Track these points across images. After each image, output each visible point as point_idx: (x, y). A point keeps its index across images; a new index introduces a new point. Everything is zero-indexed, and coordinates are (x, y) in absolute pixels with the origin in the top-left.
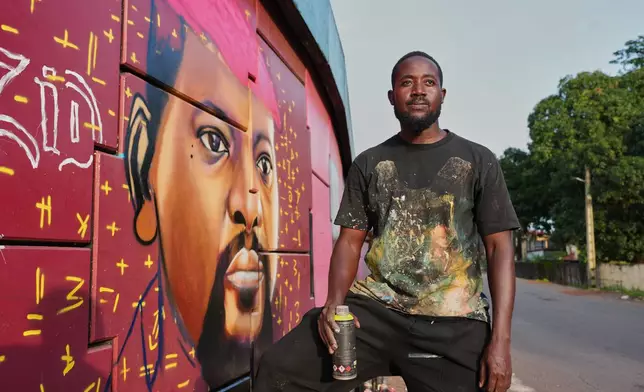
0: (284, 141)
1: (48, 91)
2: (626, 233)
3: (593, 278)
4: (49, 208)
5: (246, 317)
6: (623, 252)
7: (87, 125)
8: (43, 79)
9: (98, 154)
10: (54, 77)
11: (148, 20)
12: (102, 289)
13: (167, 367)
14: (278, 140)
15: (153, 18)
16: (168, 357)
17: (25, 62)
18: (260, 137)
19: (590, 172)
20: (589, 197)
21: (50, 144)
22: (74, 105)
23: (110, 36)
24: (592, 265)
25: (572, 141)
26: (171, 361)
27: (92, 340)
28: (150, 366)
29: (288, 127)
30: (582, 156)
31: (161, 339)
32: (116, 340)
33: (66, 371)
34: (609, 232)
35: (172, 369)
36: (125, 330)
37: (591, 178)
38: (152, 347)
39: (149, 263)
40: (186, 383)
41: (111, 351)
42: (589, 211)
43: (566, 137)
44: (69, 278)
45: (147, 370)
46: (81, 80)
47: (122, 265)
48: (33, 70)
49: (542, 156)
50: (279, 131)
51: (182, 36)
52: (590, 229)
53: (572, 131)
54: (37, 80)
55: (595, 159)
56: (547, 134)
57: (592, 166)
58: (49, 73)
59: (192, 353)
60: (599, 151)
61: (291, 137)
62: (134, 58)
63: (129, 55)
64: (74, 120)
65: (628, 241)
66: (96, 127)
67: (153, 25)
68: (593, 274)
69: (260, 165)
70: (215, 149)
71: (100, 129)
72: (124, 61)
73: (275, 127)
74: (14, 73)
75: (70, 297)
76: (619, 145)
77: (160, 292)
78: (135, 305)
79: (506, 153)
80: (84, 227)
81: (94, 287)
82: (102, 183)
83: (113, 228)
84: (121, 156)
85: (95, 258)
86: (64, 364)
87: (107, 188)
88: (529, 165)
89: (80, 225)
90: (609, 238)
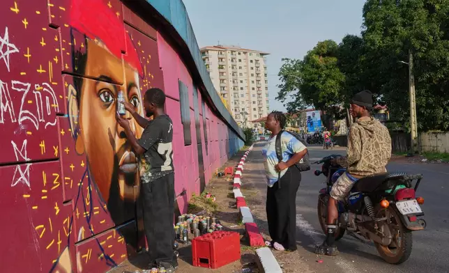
0: (145, 83)
1: (38, 94)
2: (442, 106)
3: (415, 145)
4: (44, 145)
5: (131, 188)
6: (440, 122)
7: (52, 105)
8: (36, 91)
9: (57, 117)
10: (39, 88)
11: (70, 44)
12: (66, 178)
13: (95, 213)
14: (142, 84)
15: (72, 42)
16: (95, 208)
17: (29, 85)
18: (131, 86)
19: (413, 56)
20: (412, 77)
21: (41, 118)
22: (47, 98)
23: (56, 60)
24: (414, 134)
25: (399, 28)
26: (96, 210)
27: (64, 200)
28: (88, 212)
29: (147, 73)
30: (406, 41)
31: (91, 200)
32: (73, 201)
33: (57, 213)
34: (429, 106)
35: (97, 214)
36: (76, 196)
37: (414, 61)
38: (88, 204)
39: (83, 164)
40: (104, 221)
41: (71, 205)
42: (412, 90)
43: (394, 25)
44: (54, 174)
45: (86, 214)
46: (48, 86)
47: (72, 167)
48: (32, 88)
49: (373, 43)
50: (142, 77)
51: (86, 44)
52: (413, 104)
53: (399, 20)
54: (34, 92)
55: (417, 44)
56: (378, 23)
57: (415, 51)
58: (37, 87)
59: (105, 207)
60: (420, 37)
61: (150, 79)
62: (67, 67)
63: (65, 66)
64: (48, 104)
65: (444, 112)
66: (56, 105)
67: (73, 46)
68: (415, 142)
69: (132, 102)
70: (108, 100)
71: (58, 106)
72: (63, 70)
73: (139, 76)
74: (27, 91)
75: (55, 182)
76: (437, 31)
77: (89, 178)
78: (79, 184)
79: (344, 40)
80: (56, 152)
81: (63, 178)
82: (61, 130)
83: (67, 150)
84: (66, 116)
85: (62, 165)
86: (56, 210)
87: (63, 132)
88: (364, 51)
89: (54, 151)
90: (429, 111)
